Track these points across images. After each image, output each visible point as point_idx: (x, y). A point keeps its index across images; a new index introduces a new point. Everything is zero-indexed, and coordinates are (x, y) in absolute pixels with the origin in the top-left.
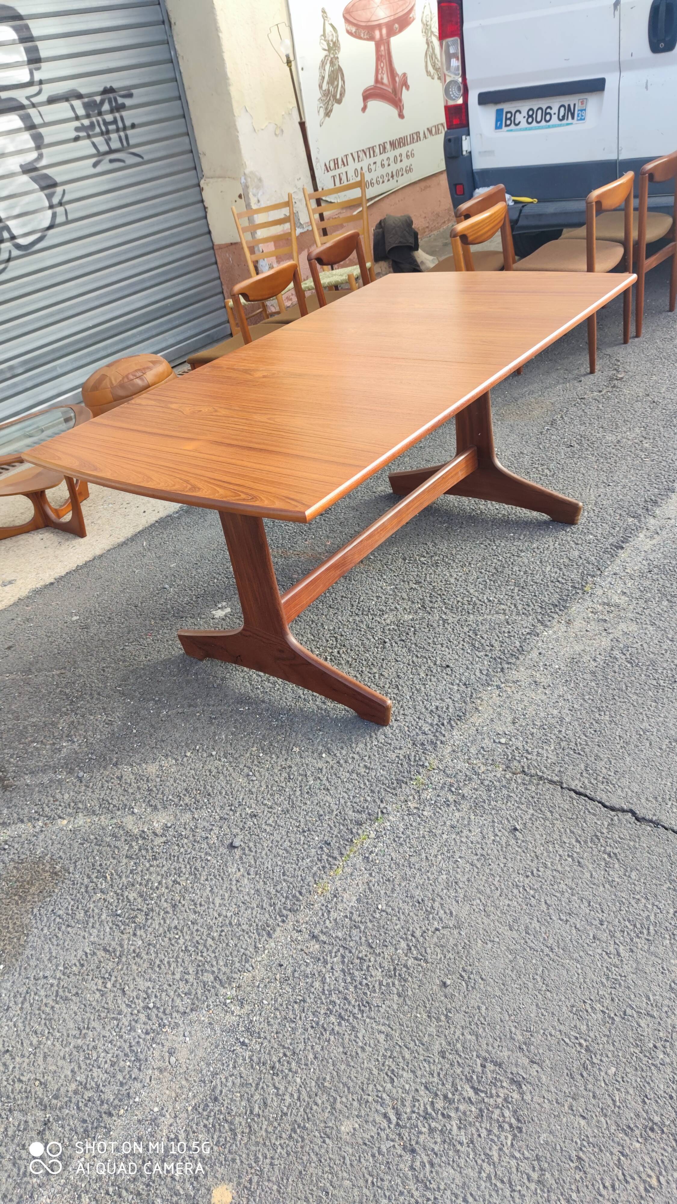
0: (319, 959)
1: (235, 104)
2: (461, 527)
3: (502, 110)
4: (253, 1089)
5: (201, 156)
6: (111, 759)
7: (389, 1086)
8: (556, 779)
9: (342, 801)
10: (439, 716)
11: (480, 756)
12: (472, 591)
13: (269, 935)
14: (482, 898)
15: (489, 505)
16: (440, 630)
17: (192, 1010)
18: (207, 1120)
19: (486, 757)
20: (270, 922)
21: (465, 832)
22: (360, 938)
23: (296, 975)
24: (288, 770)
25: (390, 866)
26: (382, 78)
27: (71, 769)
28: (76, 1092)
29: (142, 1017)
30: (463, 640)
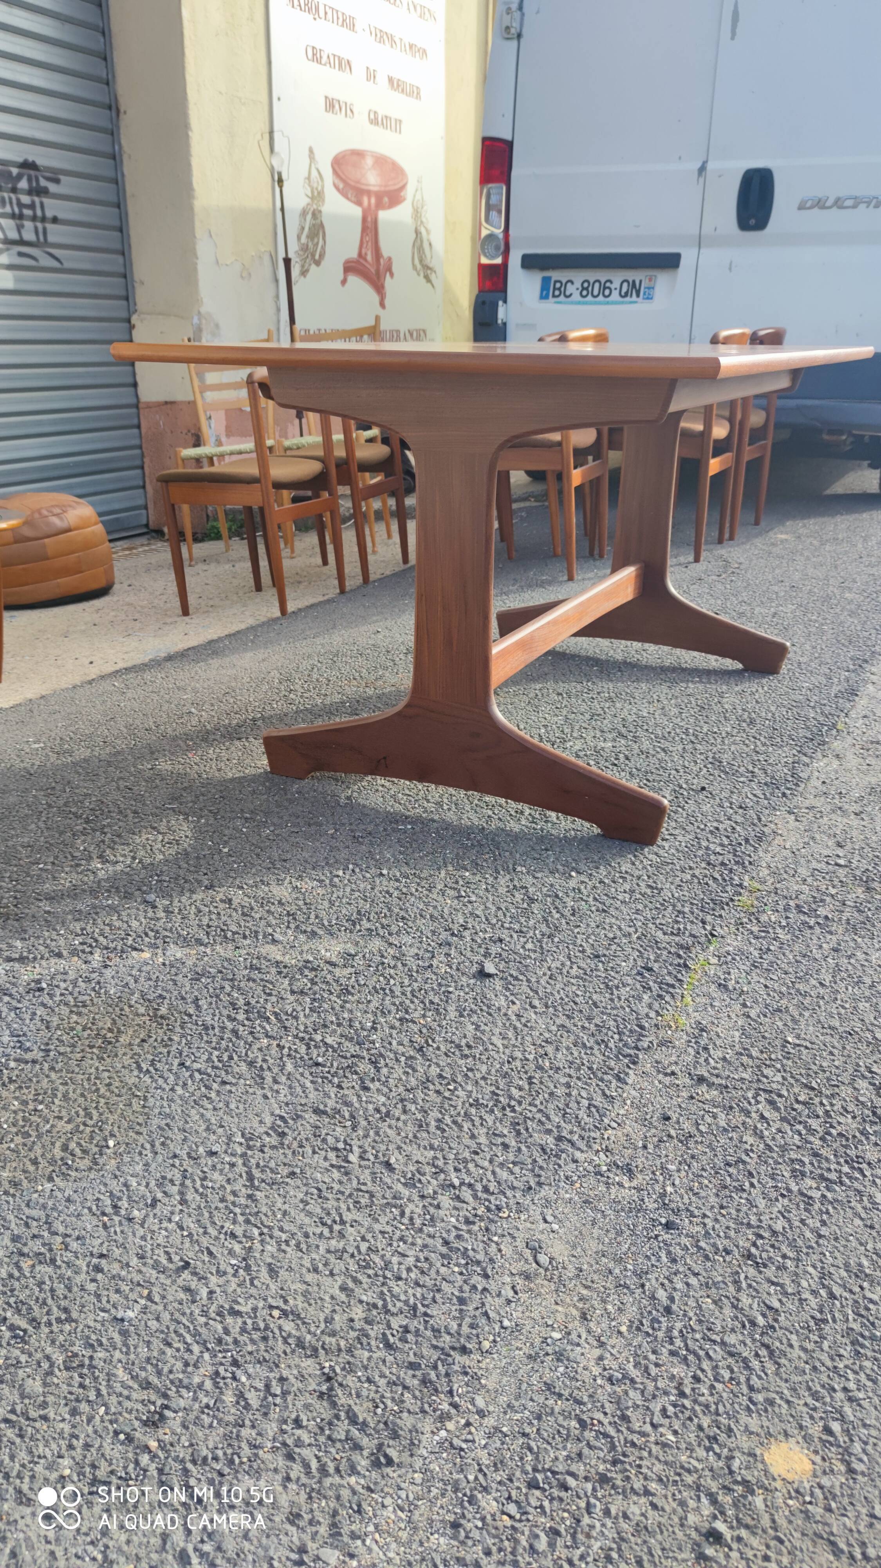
0: (731, 1108)
1: (197, 224)
3: (550, 278)
4: (732, 1289)
5: (136, 285)
6: (199, 882)
9: (638, 923)
10: (727, 837)
11: (819, 878)
12: (681, 724)
13: (619, 1079)
16: (663, 756)
17: (540, 1184)
19: (828, 878)
20: (611, 1064)
21: (860, 956)
22: (784, 1078)
23: (703, 1129)
24: (523, 891)
26: (366, 254)
27: (126, 892)
28: (368, 1322)
29: (445, 1200)
30: (705, 766)
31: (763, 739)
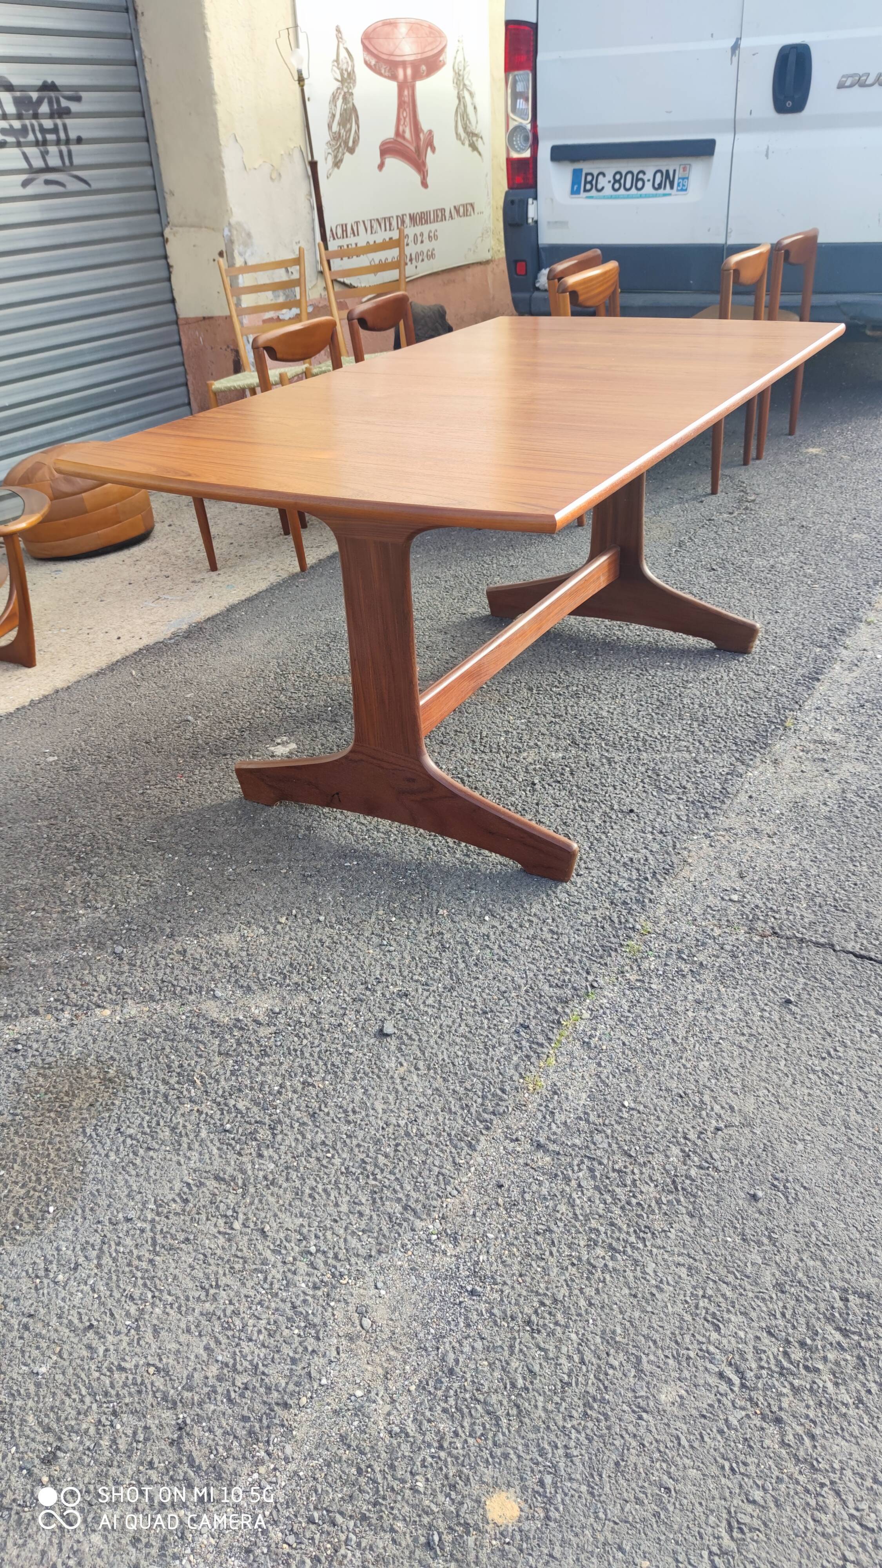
0: (556, 1175)
1: (222, 130)
2: (596, 655)
3: (581, 170)
4: (506, 1353)
5: (167, 196)
6: (162, 930)
7: (714, 1336)
8: (822, 941)
9: (530, 974)
10: (638, 870)
11: (709, 917)
12: (635, 726)
13: (470, 1145)
14: (770, 1088)
16: (607, 769)
17: (379, 1252)
18: (446, 1401)
19: (717, 917)
20: (469, 1129)
21: (718, 1008)
22: (610, 1145)
23: (527, 1197)
24: (439, 938)
25: (624, 1053)
26: (404, 132)
27: (99, 942)
28: (220, 1379)
29: (302, 1266)
30: (642, 781)
31: (707, 744)
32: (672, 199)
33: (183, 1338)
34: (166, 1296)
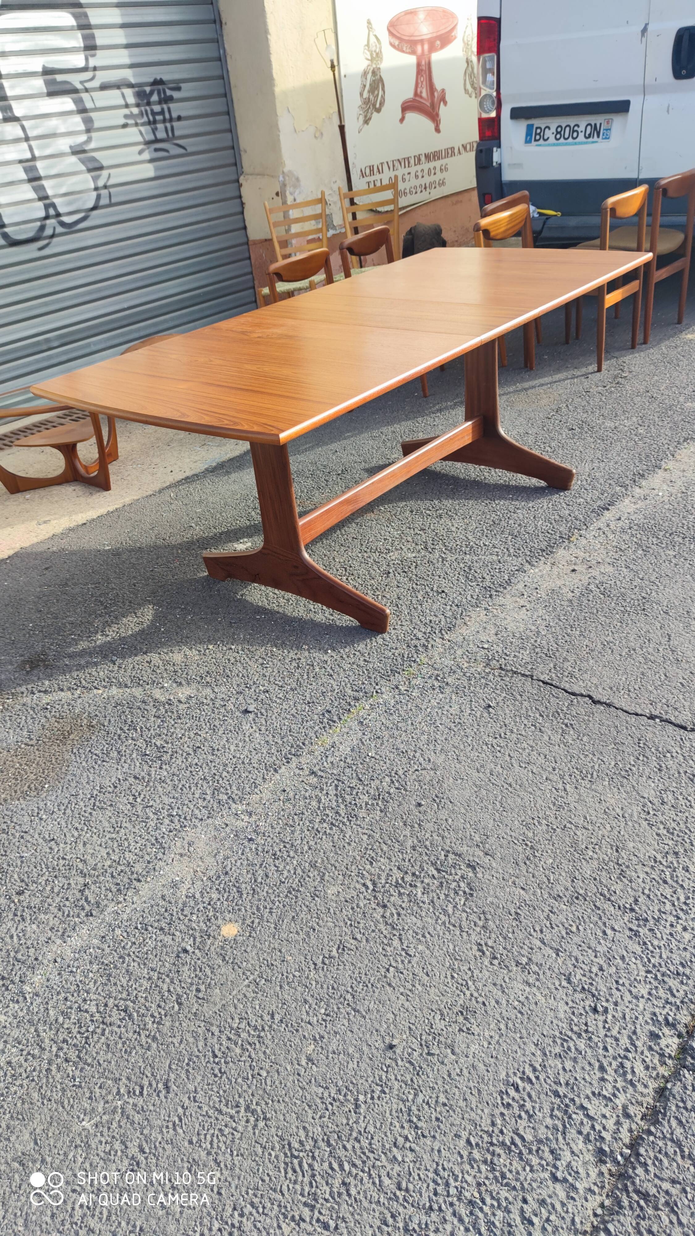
0: (317, 787)
1: (278, 105)
3: (532, 125)
4: (257, 868)
5: (242, 153)
6: (141, 649)
7: (368, 867)
8: (528, 673)
9: (343, 684)
10: (432, 627)
11: (465, 657)
12: (470, 537)
13: (275, 770)
14: (456, 751)
15: (493, 473)
16: (439, 565)
17: (208, 817)
18: (219, 885)
19: (470, 657)
20: (277, 762)
21: (447, 707)
22: (352, 775)
23: (297, 797)
24: (297, 661)
25: (380, 728)
26: (421, 92)
27: (105, 654)
28: (110, 867)
29: (167, 821)
30: (459, 573)
31: (512, 551)
32: (599, 146)
33: (97, 848)
34: (94, 829)
